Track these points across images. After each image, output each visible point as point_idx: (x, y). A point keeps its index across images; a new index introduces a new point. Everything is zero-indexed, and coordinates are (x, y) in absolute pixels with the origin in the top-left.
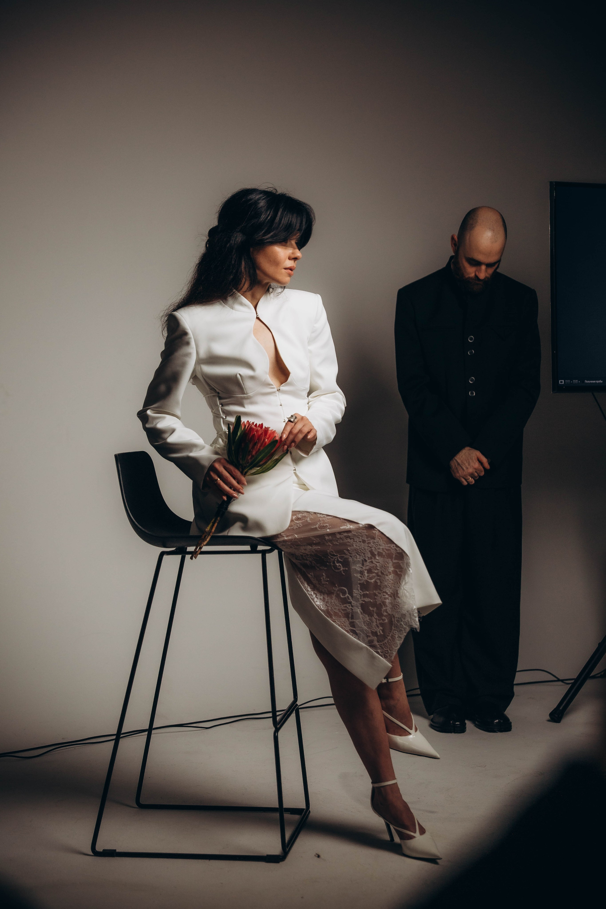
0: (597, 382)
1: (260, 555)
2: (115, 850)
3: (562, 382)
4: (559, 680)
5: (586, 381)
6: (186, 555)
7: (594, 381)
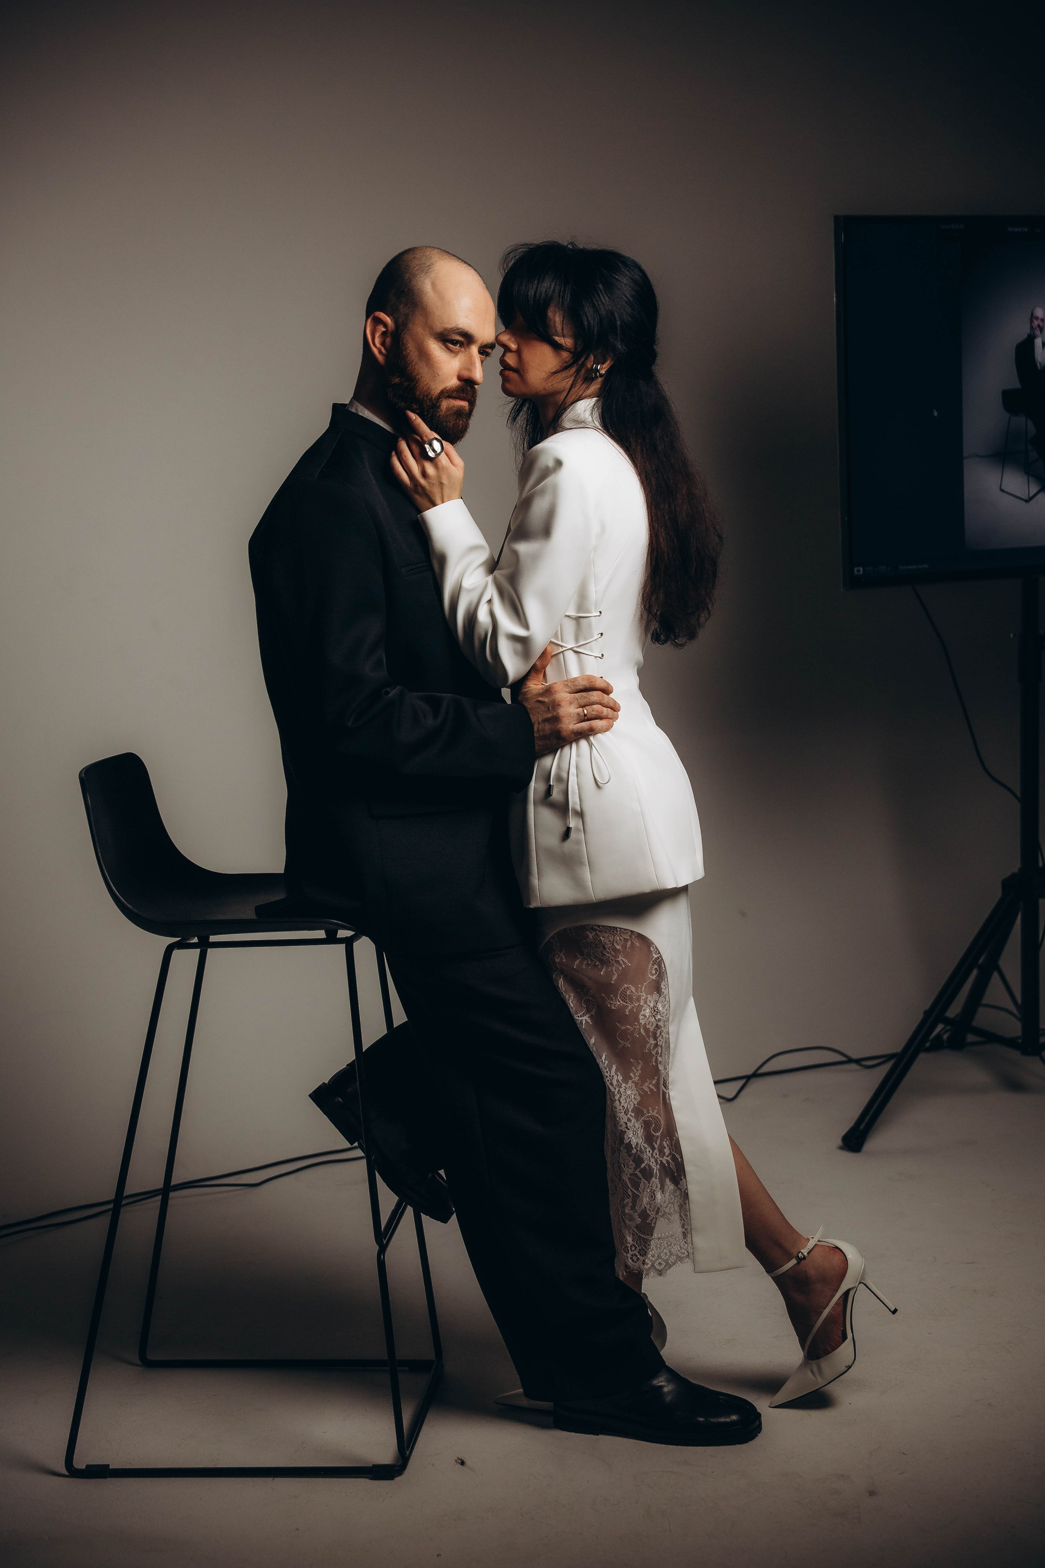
0: (920, 567)
1: (342, 947)
2: (108, 1465)
3: (859, 571)
4: (850, 1061)
5: (901, 567)
6: (208, 949)
7: (915, 567)
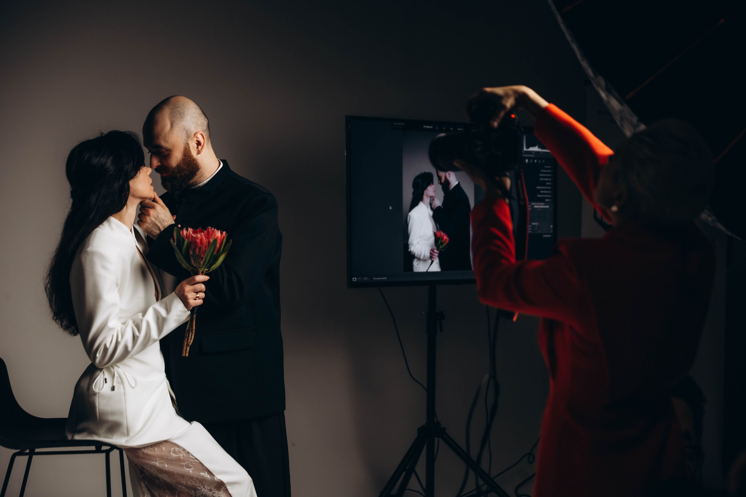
0: (383, 278)
1: (104, 455)
3: (355, 279)
5: (374, 278)
6: (34, 456)
7: (380, 278)
